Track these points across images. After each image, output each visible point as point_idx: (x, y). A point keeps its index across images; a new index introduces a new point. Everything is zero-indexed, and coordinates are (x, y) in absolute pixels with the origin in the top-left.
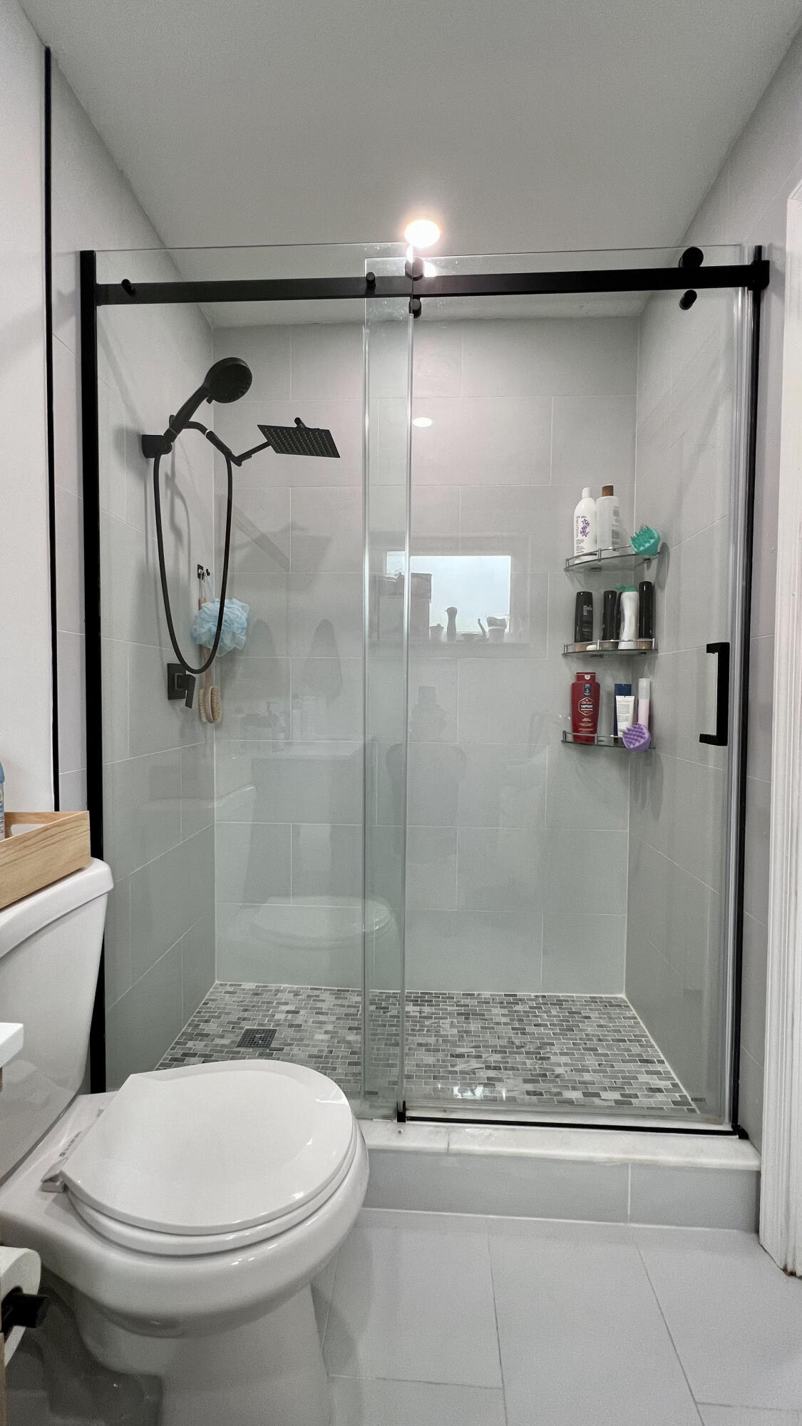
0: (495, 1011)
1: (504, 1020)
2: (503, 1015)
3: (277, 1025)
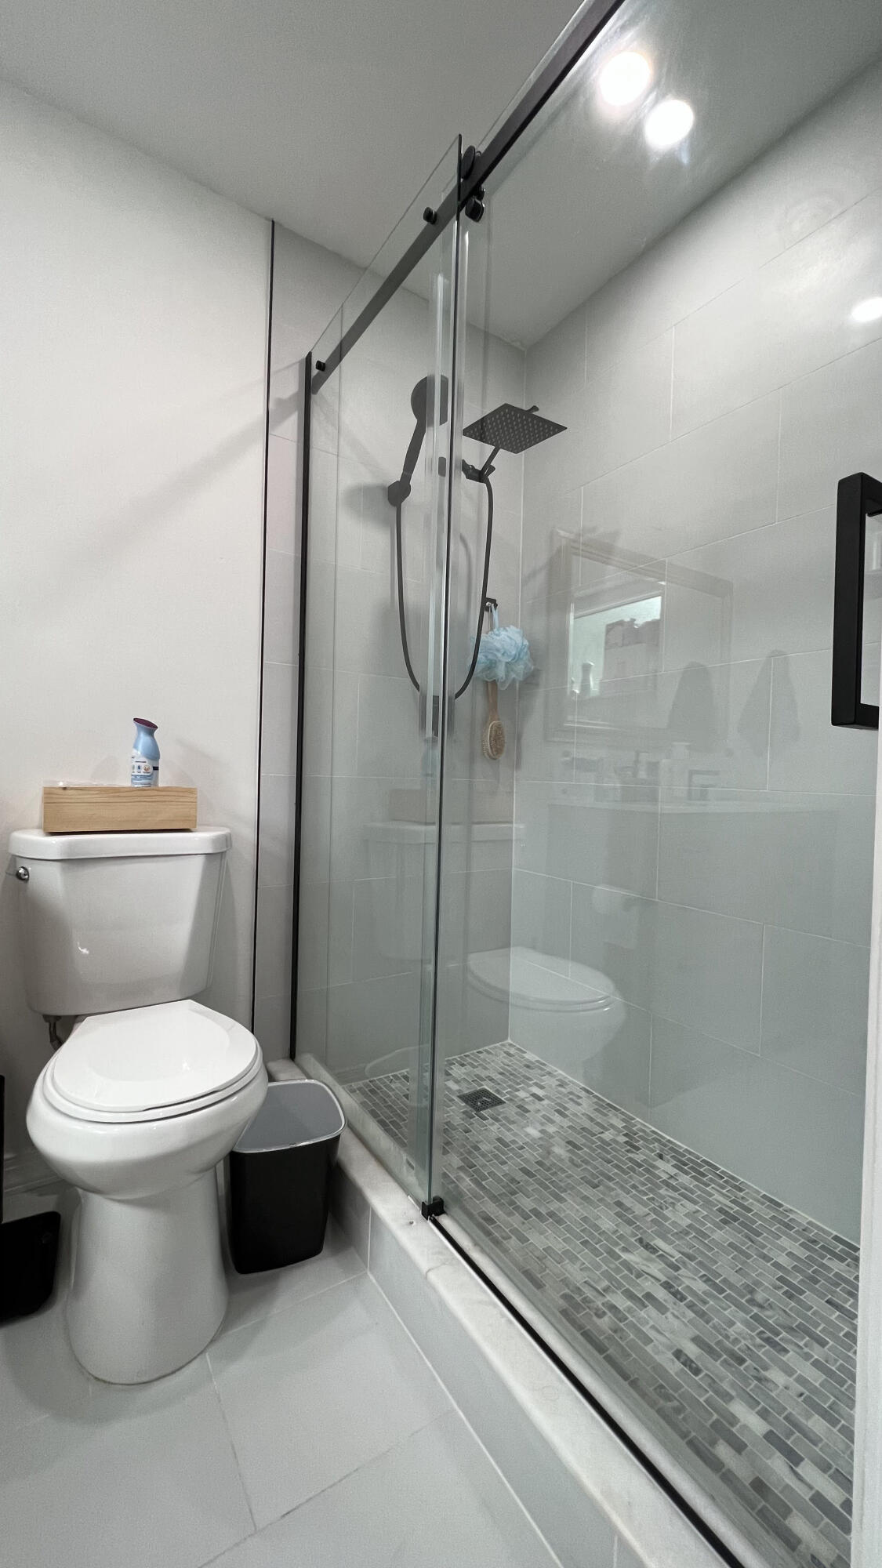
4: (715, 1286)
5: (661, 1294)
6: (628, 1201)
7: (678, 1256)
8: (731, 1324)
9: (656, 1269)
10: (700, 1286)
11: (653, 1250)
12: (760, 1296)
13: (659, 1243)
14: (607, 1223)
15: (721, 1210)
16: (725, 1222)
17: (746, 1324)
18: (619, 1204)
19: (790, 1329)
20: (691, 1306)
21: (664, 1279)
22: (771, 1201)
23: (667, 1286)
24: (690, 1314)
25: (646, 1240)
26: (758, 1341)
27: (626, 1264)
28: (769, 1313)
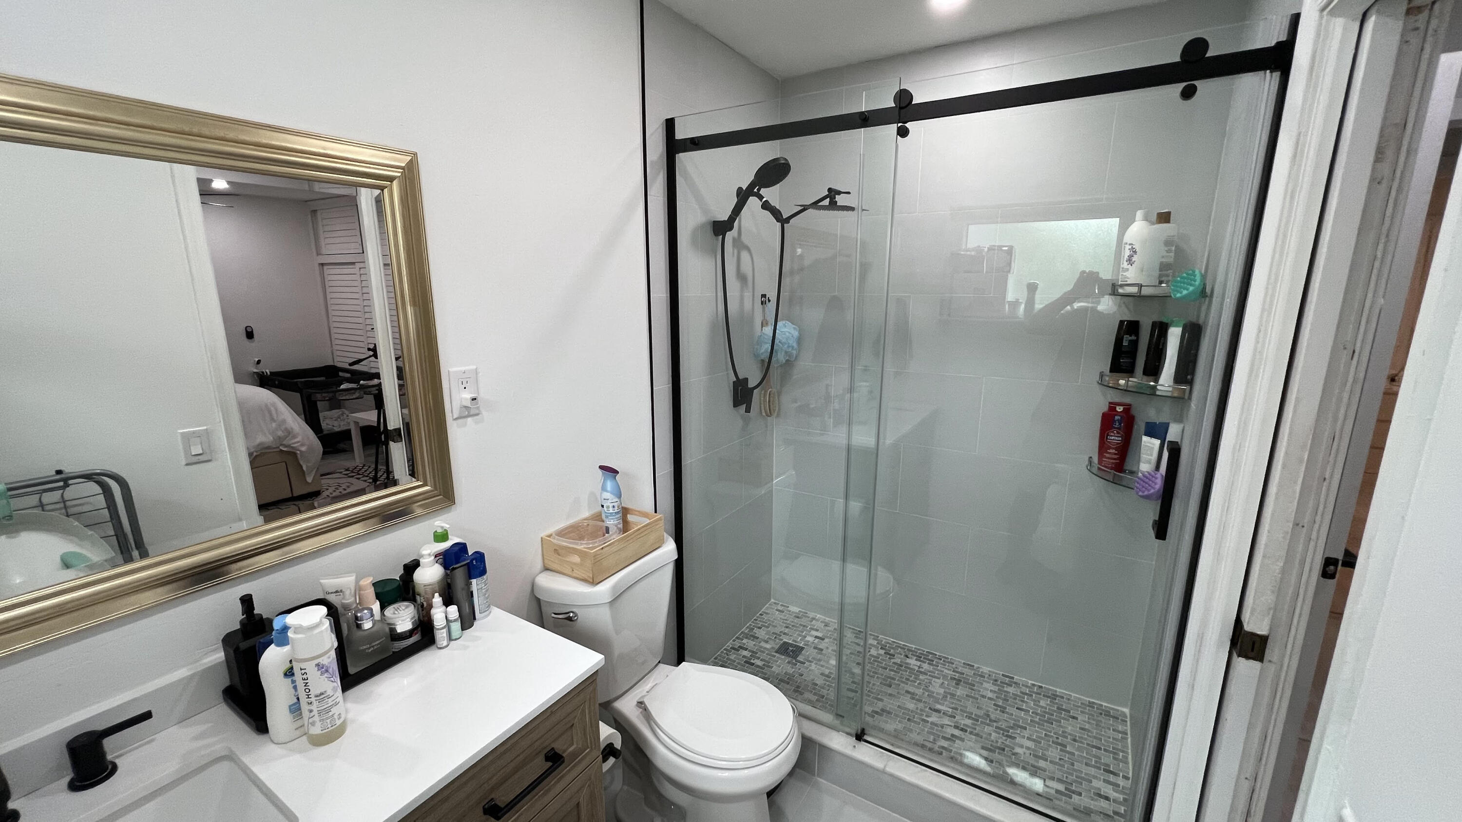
0: (985, 685)
1: (990, 695)
2: (991, 691)
3: (805, 645)
4: (973, 719)
5: (957, 732)
6: (911, 689)
7: (950, 710)
8: (990, 734)
9: (946, 721)
10: (969, 722)
11: (938, 711)
12: (993, 717)
13: (938, 707)
14: (911, 706)
15: (951, 678)
16: (957, 684)
17: (996, 732)
18: (907, 692)
19: (1012, 728)
20: (971, 733)
21: (953, 724)
22: (968, 665)
23: (956, 727)
24: (974, 737)
25: (933, 707)
26: (1004, 738)
27: (932, 723)
28: (1000, 723)
